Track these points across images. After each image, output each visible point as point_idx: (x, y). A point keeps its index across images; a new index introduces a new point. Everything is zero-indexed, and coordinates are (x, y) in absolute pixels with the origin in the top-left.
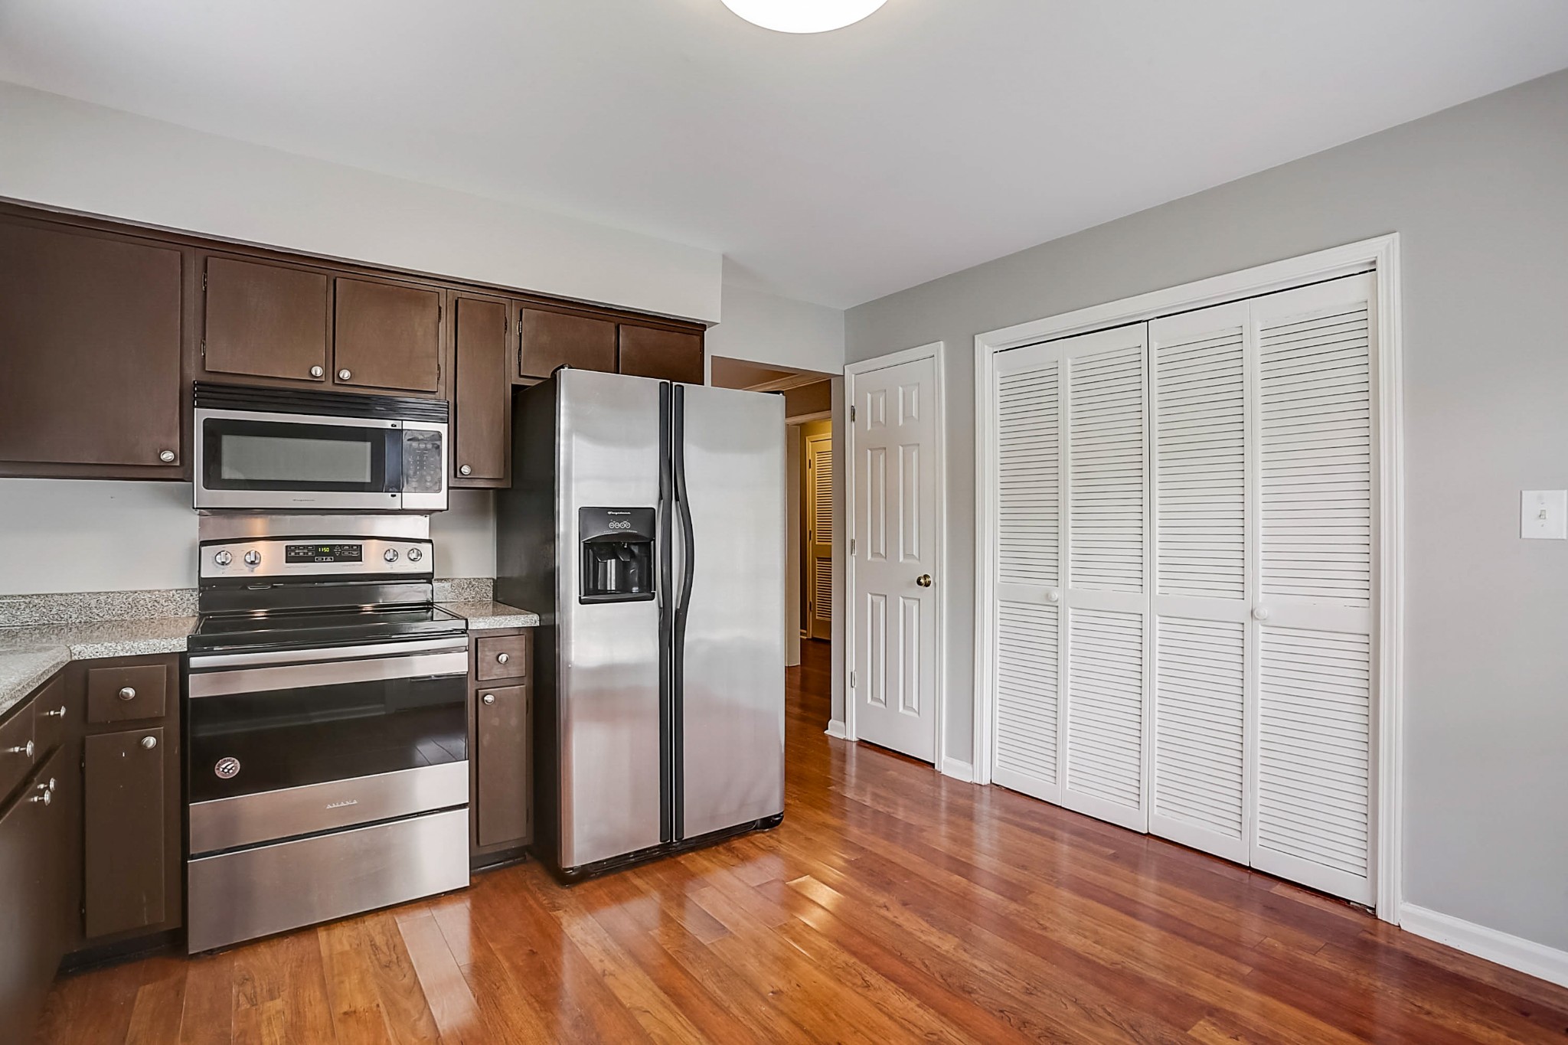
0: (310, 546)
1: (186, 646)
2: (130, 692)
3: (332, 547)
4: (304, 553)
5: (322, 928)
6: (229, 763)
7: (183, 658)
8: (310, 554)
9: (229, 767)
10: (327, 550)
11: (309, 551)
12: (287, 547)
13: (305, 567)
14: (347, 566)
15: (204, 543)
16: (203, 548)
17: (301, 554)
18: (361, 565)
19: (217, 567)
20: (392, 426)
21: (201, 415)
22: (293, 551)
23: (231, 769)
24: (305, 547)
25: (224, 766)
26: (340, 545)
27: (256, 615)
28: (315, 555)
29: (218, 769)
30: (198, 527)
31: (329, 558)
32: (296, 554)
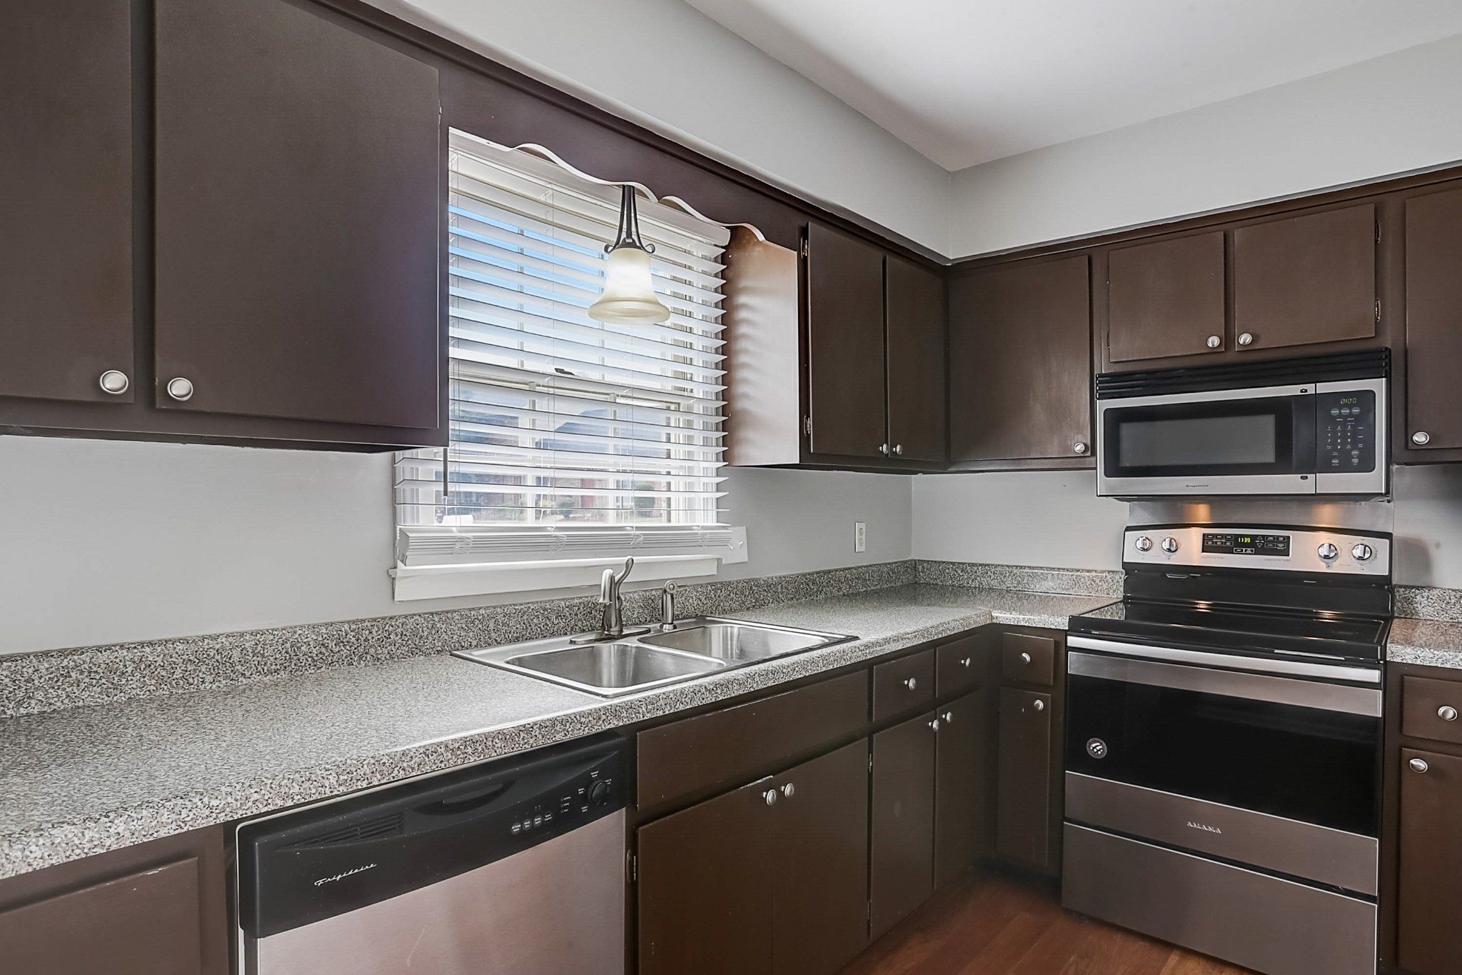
0: (1229, 535)
1: (1067, 625)
2: (1027, 657)
3: (1253, 537)
4: (1222, 543)
5: (1178, 952)
6: (1098, 744)
7: (1066, 633)
8: (1228, 544)
9: (1098, 748)
10: (1248, 540)
11: (1228, 540)
12: (1204, 535)
13: (1222, 558)
14: (1271, 560)
15: (1128, 529)
16: (1127, 533)
17: (1218, 543)
18: (1287, 560)
19: (1138, 552)
20: (1301, 391)
21: (1103, 405)
22: (1211, 540)
23: (1100, 750)
24: (1223, 536)
25: (1094, 745)
26: (1263, 536)
27: (1198, 606)
28: (1235, 545)
29: (1089, 747)
30: (1128, 512)
31: (1249, 549)
32: (1213, 543)
